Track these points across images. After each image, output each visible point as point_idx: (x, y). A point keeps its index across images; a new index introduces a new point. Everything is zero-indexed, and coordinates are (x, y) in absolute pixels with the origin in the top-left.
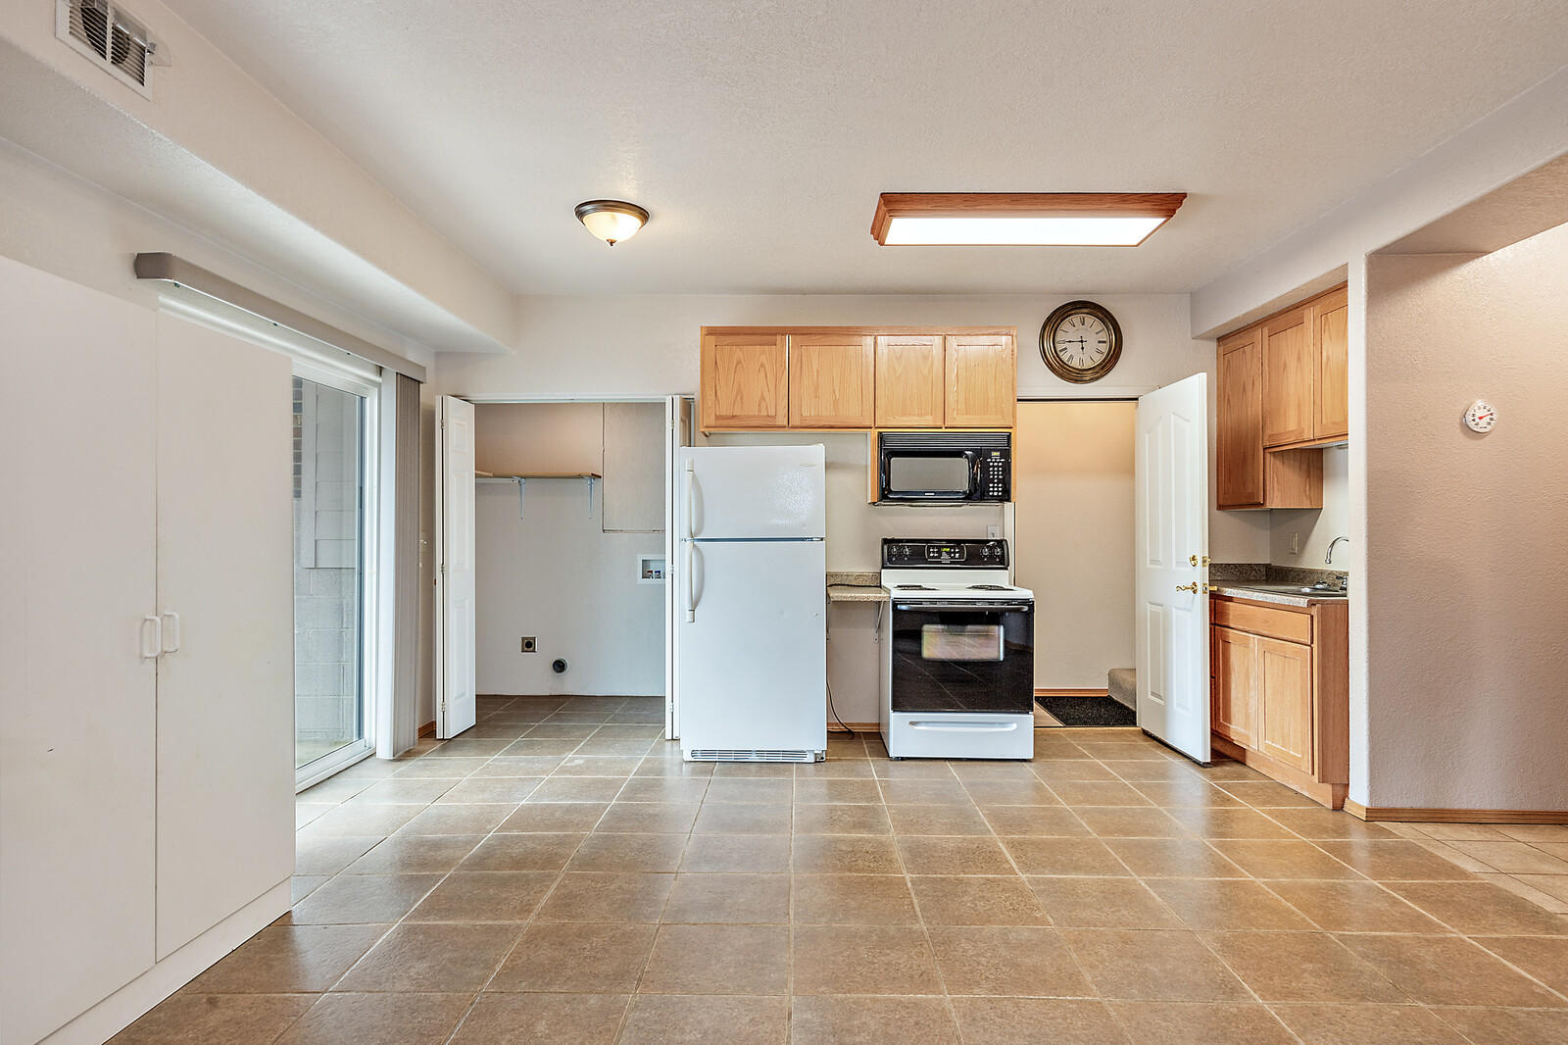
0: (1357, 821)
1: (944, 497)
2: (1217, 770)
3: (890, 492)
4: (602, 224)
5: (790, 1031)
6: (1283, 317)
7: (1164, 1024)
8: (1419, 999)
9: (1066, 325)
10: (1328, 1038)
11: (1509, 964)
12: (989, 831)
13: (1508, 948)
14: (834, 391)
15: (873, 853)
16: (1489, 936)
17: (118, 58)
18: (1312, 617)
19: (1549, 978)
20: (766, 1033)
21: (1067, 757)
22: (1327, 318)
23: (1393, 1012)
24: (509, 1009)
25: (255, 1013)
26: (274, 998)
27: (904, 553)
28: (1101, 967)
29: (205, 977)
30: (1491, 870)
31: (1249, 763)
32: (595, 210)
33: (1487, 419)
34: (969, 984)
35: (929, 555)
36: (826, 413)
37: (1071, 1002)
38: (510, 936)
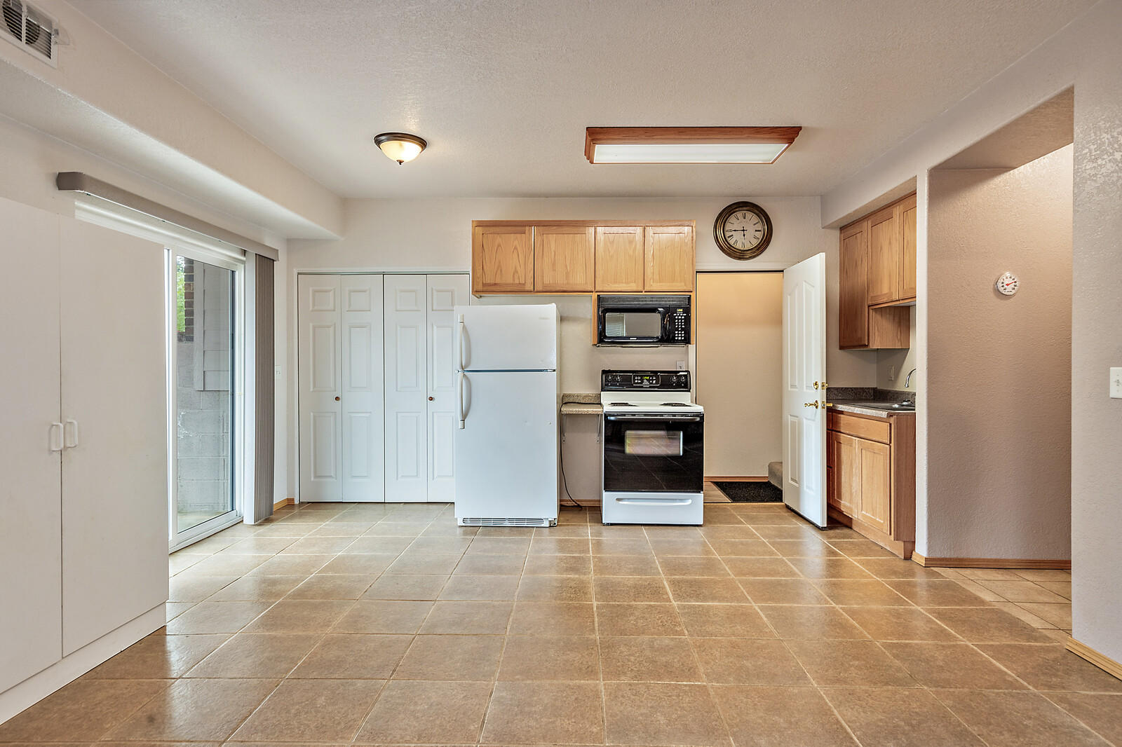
0: (919, 567)
1: (643, 340)
2: (831, 532)
3: (606, 337)
4: (394, 150)
5: (488, 703)
6: (879, 213)
7: (745, 700)
8: (925, 684)
9: (732, 219)
10: (855, 710)
11: (994, 662)
12: (659, 573)
13: (998, 652)
14: (566, 266)
15: (575, 588)
16: (987, 643)
17: (31, 40)
18: (890, 424)
19: (1019, 671)
20: (472, 705)
21: (729, 523)
22: (907, 214)
23: (905, 693)
24: (302, 689)
25: (129, 692)
26: (144, 682)
27: (616, 380)
28: (712, 663)
29: (99, 668)
30: (1002, 600)
31: (854, 527)
32: (388, 140)
33: (1012, 286)
34: (618, 674)
35: (634, 381)
36: (561, 282)
37: (686, 685)
38: (312, 642)
